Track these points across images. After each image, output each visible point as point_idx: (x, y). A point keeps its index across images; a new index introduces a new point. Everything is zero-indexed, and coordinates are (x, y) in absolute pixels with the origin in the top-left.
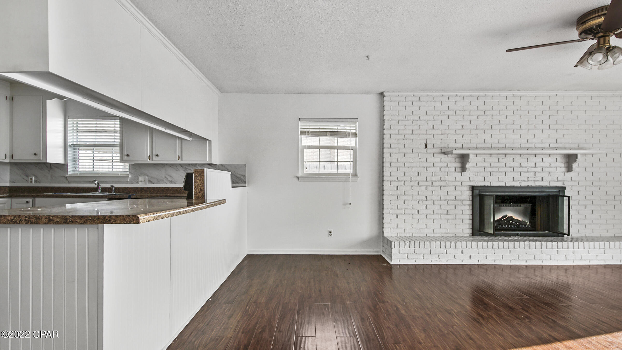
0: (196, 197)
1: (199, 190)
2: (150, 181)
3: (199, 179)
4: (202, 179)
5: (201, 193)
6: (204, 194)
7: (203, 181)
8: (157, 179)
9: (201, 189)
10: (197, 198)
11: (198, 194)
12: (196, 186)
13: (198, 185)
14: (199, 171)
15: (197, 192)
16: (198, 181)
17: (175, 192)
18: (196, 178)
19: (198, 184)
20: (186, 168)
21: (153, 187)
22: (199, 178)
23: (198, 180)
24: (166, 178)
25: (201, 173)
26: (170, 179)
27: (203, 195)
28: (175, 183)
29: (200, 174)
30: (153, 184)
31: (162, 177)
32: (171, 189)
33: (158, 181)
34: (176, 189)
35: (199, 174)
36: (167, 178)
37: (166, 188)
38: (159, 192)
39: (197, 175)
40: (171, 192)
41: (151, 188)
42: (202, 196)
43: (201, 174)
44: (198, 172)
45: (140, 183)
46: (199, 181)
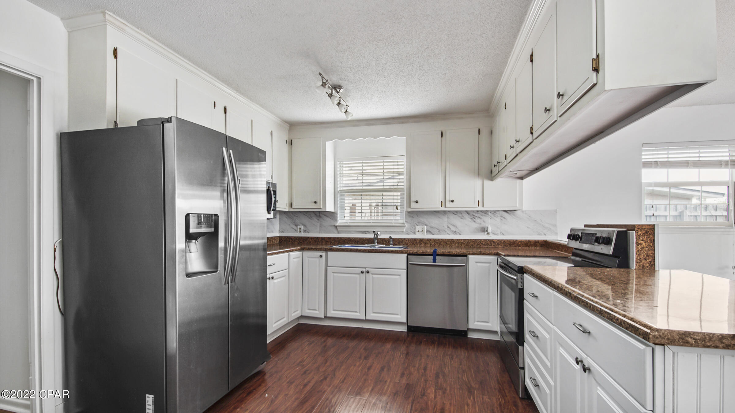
0: (640, 266)
1: (644, 255)
2: (429, 232)
3: (645, 239)
4: (650, 240)
5: (648, 261)
6: (654, 261)
7: (651, 242)
8: (437, 229)
9: (647, 254)
10: (641, 268)
11: (643, 261)
12: (638, 250)
13: (642, 248)
14: (645, 227)
15: (640, 259)
16: (643, 242)
17: (461, 245)
18: (639, 238)
19: (642, 246)
20: (474, 216)
21: (434, 239)
22: (644, 237)
23: (642, 240)
24: (448, 227)
25: (648, 230)
26: (453, 229)
27: (652, 263)
28: (460, 234)
29: (646, 232)
30: (433, 235)
31: (444, 226)
32: (456, 241)
33: (439, 231)
34: (462, 241)
35: (644, 232)
36: (450, 228)
37: (451, 241)
38: (441, 244)
39: (640, 234)
40: (457, 245)
41: (431, 240)
42: (649, 265)
43: (648, 232)
44: (642, 229)
45: (417, 233)
46: (645, 242)
